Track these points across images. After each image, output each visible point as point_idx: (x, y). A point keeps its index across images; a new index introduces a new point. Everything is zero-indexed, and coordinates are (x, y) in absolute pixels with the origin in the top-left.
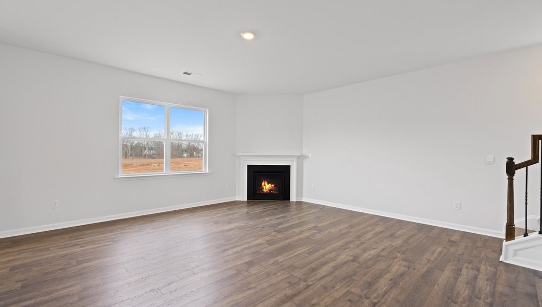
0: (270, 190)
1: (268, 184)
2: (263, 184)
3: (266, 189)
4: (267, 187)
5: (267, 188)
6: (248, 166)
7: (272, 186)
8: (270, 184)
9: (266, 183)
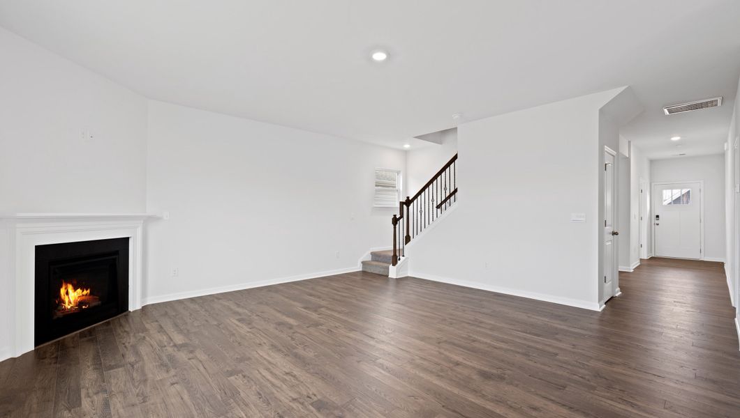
0: (80, 304)
1: (75, 289)
2: (63, 291)
3: (70, 302)
4: (71, 296)
5: (72, 300)
6: (36, 247)
7: (85, 292)
8: (79, 290)
9: (70, 288)
